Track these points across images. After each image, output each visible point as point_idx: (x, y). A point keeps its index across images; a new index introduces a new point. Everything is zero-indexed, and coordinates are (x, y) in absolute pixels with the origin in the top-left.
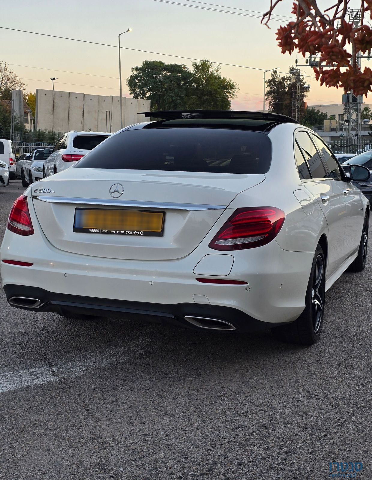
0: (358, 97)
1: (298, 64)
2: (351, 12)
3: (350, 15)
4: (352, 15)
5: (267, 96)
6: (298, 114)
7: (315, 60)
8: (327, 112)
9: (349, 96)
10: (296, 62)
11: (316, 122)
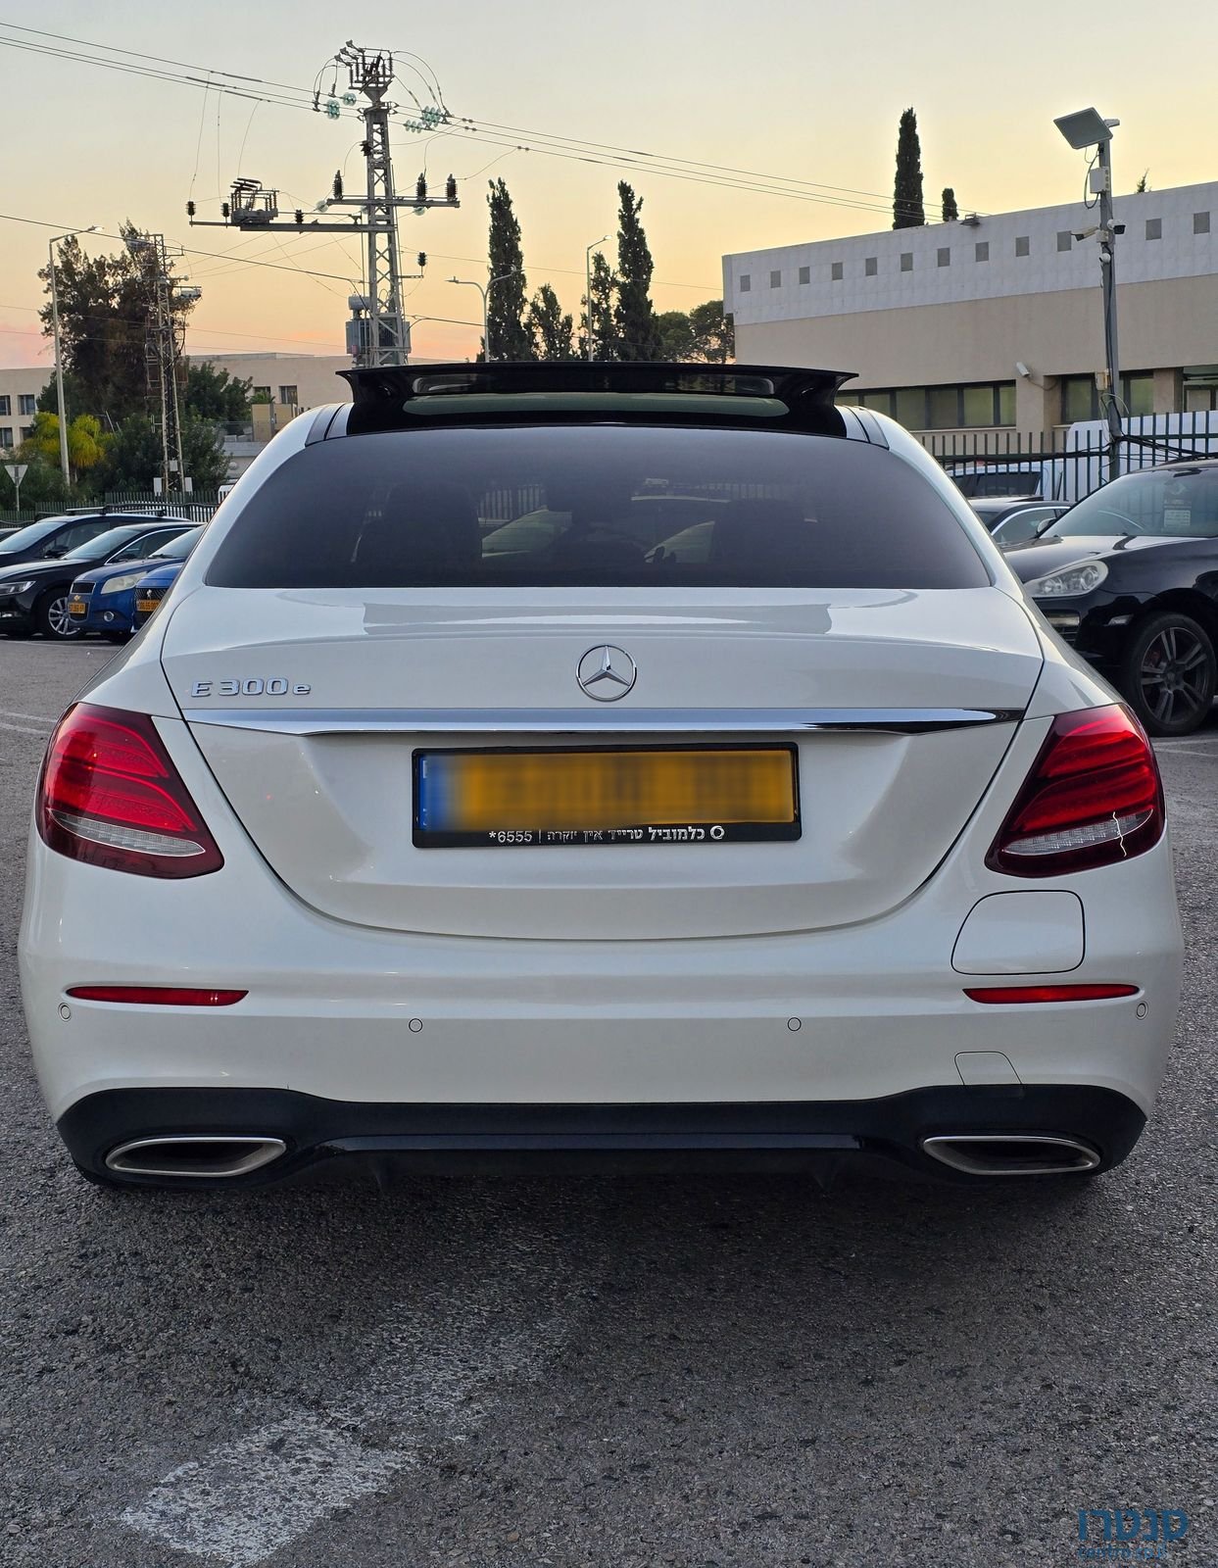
0: (397, 332)
1: (195, 218)
2: (355, 58)
3: (354, 67)
4: (361, 66)
5: (47, 321)
6: (170, 384)
7: (251, 205)
8: (251, 378)
9: (368, 328)
10: (191, 211)
11: (220, 410)
